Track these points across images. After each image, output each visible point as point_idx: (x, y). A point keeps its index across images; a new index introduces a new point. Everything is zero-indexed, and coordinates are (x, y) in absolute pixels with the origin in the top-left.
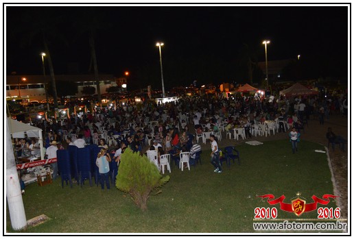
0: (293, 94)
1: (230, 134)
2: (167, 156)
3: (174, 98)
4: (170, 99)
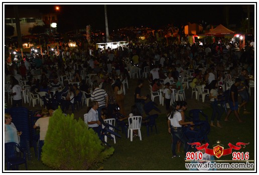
2: (111, 121)
3: (122, 43)
4: (116, 44)
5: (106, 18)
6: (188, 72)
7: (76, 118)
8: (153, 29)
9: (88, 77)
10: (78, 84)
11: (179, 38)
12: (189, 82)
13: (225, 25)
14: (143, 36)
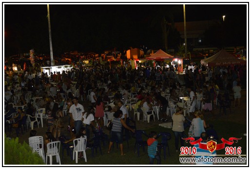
0: (217, 64)
1: (138, 114)
2: (56, 143)
3: (66, 67)
4: (60, 67)
5: (51, 43)
6: (130, 94)
7: (21, 142)
8: (97, 53)
9: (33, 101)
10: (23, 108)
11: (121, 62)
12: (132, 104)
13: (164, 50)
14: (86, 60)
